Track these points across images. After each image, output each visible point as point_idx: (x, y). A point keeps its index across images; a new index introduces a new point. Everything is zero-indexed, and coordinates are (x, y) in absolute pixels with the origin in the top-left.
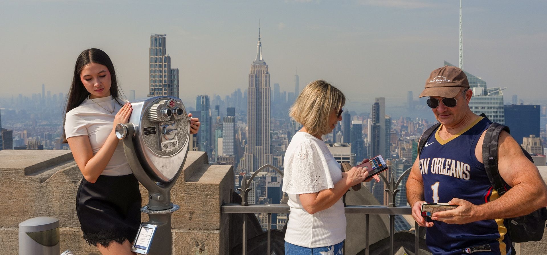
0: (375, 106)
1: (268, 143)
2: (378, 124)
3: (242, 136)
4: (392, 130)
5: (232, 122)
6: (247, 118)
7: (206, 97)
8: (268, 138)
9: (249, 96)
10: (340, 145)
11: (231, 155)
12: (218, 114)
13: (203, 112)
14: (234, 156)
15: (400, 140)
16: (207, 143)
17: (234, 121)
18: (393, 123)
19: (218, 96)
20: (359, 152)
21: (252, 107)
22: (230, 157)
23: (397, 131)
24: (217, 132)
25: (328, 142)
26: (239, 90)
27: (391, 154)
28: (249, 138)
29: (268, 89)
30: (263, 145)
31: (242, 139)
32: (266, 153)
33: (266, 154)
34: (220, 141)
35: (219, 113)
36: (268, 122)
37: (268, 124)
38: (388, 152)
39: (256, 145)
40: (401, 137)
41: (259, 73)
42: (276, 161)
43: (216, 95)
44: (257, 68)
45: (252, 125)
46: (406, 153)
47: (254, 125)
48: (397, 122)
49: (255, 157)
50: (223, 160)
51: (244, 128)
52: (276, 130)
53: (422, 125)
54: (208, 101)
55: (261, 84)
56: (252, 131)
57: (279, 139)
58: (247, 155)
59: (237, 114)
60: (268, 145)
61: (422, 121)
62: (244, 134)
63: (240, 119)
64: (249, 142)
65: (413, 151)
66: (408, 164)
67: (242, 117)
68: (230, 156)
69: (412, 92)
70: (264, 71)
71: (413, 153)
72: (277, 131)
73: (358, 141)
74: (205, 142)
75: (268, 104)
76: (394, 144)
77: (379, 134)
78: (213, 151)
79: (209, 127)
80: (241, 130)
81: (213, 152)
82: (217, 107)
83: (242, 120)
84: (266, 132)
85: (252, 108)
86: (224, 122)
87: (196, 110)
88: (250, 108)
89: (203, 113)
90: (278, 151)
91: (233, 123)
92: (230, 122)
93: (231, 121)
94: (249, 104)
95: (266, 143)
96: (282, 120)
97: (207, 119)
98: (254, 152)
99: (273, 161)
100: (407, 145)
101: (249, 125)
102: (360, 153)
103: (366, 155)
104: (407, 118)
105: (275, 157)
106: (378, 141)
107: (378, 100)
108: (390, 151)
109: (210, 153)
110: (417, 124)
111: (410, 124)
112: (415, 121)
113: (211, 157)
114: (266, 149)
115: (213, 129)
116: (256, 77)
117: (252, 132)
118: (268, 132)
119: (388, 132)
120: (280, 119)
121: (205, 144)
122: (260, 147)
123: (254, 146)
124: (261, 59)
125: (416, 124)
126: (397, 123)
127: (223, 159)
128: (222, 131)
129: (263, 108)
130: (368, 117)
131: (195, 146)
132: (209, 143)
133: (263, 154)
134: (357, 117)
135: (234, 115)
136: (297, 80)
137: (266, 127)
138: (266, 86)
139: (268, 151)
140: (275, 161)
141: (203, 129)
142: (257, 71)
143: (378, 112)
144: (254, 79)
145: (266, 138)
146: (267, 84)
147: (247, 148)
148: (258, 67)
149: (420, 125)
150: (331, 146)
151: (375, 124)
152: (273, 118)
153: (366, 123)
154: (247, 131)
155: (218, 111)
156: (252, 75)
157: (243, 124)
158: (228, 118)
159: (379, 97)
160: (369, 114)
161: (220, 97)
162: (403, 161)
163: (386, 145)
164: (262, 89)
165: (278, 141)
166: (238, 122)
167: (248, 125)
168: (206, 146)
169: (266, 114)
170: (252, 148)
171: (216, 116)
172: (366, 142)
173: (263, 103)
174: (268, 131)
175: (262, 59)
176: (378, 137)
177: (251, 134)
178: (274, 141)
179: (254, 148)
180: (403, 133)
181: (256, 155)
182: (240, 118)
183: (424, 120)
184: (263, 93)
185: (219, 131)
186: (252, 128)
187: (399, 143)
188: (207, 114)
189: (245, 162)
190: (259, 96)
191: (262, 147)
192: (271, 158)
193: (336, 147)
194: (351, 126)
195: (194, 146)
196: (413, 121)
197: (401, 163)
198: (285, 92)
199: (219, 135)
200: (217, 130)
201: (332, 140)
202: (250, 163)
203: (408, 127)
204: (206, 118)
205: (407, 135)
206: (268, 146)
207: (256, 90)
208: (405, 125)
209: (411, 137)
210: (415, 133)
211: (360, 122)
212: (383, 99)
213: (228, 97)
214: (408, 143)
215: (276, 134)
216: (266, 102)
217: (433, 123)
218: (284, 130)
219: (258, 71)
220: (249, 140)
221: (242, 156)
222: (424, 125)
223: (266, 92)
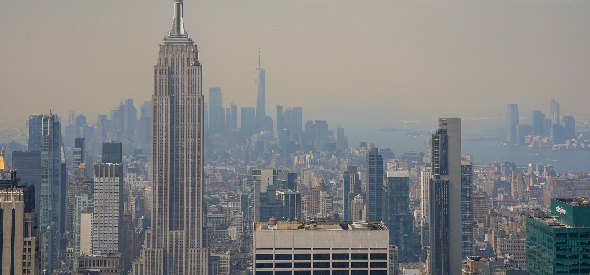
0: (438, 138)
1: (199, 223)
2: (445, 179)
3: (136, 207)
4: (474, 192)
5: (116, 176)
6: (149, 165)
7: (53, 118)
8: (199, 211)
9: (155, 115)
10: (364, 225)
11: (112, 252)
12: (80, 158)
13: (46, 153)
14: (119, 255)
15: (494, 214)
16: (55, 226)
17: (119, 173)
18: (477, 174)
19: (81, 115)
20: (403, 241)
21: (161, 141)
22: (111, 256)
23: (485, 193)
24: (80, 199)
25: (333, 218)
26: (129, 102)
27: (474, 246)
28: (154, 211)
29: (199, 99)
30: (187, 227)
31: (138, 214)
32: (193, 246)
33: (193, 249)
34: (86, 219)
35: (82, 157)
36: (199, 176)
37: (199, 180)
38: (468, 241)
39: (171, 229)
40: (495, 208)
41: (178, 63)
42: (215, 265)
43: (76, 116)
44: (173, 53)
45: (161, 182)
46: (508, 244)
47: (166, 183)
48: (484, 173)
49: (168, 257)
50: (94, 266)
51: (140, 189)
52: (215, 194)
53: (541, 180)
54: (58, 128)
55: (183, 88)
56: (160, 196)
57: (222, 213)
58: (149, 252)
59: (125, 157)
60: (199, 227)
61: (541, 171)
62: (141, 203)
63: (132, 169)
64: (154, 221)
65: (527, 240)
66: (516, 269)
67: (136, 165)
68: (110, 254)
69: (516, 105)
70: (188, 59)
71: (528, 244)
72: (217, 195)
73: (400, 216)
74: (50, 222)
75: (199, 134)
76: (480, 222)
77: (448, 201)
78: (69, 244)
79: (59, 187)
80: (135, 194)
81: (69, 247)
82: (79, 143)
83: (136, 170)
84: (193, 198)
85: (161, 143)
86: (97, 176)
87: (27, 150)
88: (158, 143)
89: (45, 156)
90: (220, 242)
91: (117, 179)
92: (111, 176)
93: (114, 174)
94: (155, 134)
95: (193, 223)
96: (229, 169)
97: (55, 170)
98: (166, 245)
99: (210, 265)
100: (510, 226)
101: (154, 183)
102: (405, 243)
103: (420, 247)
104: (507, 165)
105: (213, 254)
106: (447, 217)
107: (443, 122)
108: (471, 239)
109: (61, 249)
110: (530, 177)
111: (515, 177)
112: (526, 171)
113: (64, 258)
114: (193, 237)
115: (68, 193)
116: (171, 72)
117: (160, 198)
118: (199, 198)
119: (468, 196)
120: (225, 168)
121: (49, 228)
122: (179, 232)
123: (166, 230)
124: (182, 32)
125: (528, 177)
126: (485, 176)
127: (94, 261)
128: (91, 196)
129: (188, 144)
130: (421, 163)
131: (30, 234)
132: (59, 226)
133: (187, 247)
134: (397, 161)
135: (120, 161)
136: (262, 81)
137: (193, 185)
138: (193, 93)
139: (199, 241)
140: (213, 263)
141: (46, 194)
142: (172, 60)
143: (444, 151)
144: (166, 77)
145: (193, 211)
146: (197, 88)
147: (149, 235)
148: (175, 49)
149: (537, 179)
150: (344, 229)
151: (438, 177)
152: (208, 165)
153: (415, 176)
154: (149, 195)
155: (82, 152)
156: (161, 68)
157: (139, 180)
158: (107, 166)
159: (447, 116)
160: (422, 154)
161: (85, 118)
162: (505, 261)
163: (464, 225)
164: (185, 99)
165: (220, 218)
166: (128, 174)
167: (151, 182)
168: (53, 232)
169: (193, 157)
170: (160, 236)
171: (76, 161)
172: (418, 218)
173: (188, 131)
174: (199, 195)
175: (185, 33)
176: (447, 206)
177: (160, 202)
178: (211, 218)
179: (166, 235)
180: (500, 197)
181: (171, 251)
182: (133, 167)
183: (545, 170)
184: (188, 108)
185: (85, 198)
186: (160, 189)
187: (493, 219)
188: (55, 159)
189: (144, 268)
190: (178, 116)
191: (184, 232)
192: (206, 257)
193: (357, 231)
194: (385, 183)
195: (26, 235)
196: (519, 171)
197: (501, 267)
198: (234, 107)
199: (83, 206)
200: (79, 194)
201: (341, 214)
202: (157, 269)
203: (509, 184)
204: (54, 166)
205: (508, 201)
206: (199, 230)
207: (172, 102)
208: (503, 179)
209: (517, 206)
210: (526, 198)
211: (403, 174)
212: (457, 121)
213: (103, 118)
214: (512, 220)
215: (216, 201)
216: (193, 131)
217: (566, 175)
218: (233, 192)
219: (175, 59)
220: (154, 217)
221: (137, 254)
222: (545, 180)
223: (194, 107)
